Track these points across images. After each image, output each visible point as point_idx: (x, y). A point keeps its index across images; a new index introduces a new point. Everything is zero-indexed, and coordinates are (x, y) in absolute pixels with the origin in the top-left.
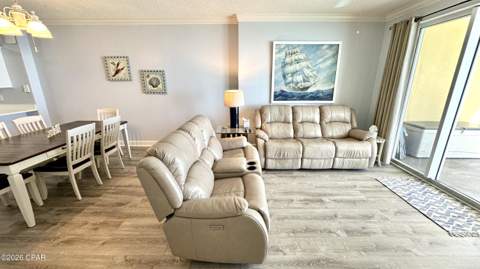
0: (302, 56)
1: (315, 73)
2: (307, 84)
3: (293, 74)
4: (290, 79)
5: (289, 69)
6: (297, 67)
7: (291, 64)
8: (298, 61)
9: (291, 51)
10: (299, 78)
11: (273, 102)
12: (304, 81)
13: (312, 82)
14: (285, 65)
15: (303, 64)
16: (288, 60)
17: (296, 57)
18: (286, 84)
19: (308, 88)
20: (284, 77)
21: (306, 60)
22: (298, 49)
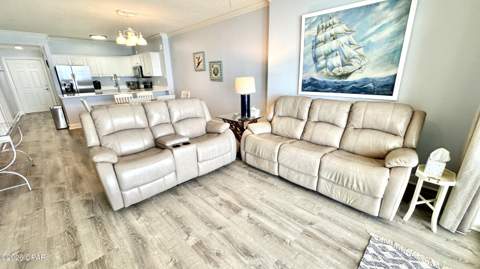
0: (340, 29)
1: (361, 51)
2: (348, 69)
3: (327, 55)
4: (322, 63)
5: (322, 49)
6: (333, 45)
7: (325, 42)
8: (334, 37)
9: (324, 22)
10: (336, 61)
11: (301, 93)
12: (344, 65)
13: (356, 66)
14: (316, 44)
15: (343, 39)
16: (321, 37)
17: (332, 31)
18: (319, 70)
19: (347, 75)
20: (315, 60)
21: (347, 33)
22: (335, 20)
